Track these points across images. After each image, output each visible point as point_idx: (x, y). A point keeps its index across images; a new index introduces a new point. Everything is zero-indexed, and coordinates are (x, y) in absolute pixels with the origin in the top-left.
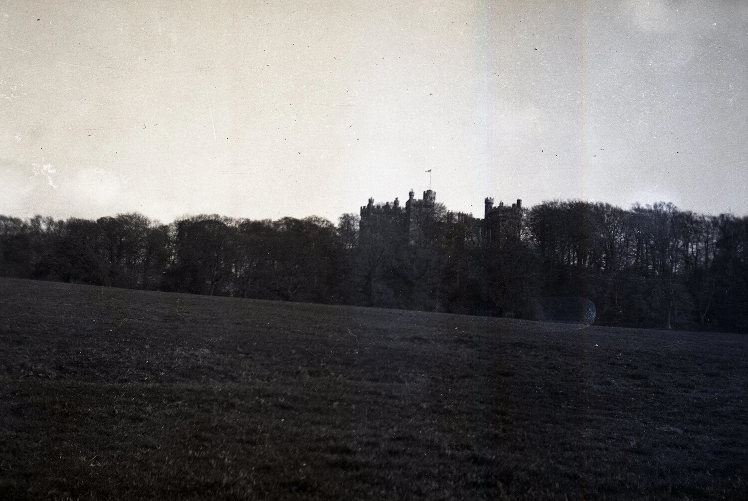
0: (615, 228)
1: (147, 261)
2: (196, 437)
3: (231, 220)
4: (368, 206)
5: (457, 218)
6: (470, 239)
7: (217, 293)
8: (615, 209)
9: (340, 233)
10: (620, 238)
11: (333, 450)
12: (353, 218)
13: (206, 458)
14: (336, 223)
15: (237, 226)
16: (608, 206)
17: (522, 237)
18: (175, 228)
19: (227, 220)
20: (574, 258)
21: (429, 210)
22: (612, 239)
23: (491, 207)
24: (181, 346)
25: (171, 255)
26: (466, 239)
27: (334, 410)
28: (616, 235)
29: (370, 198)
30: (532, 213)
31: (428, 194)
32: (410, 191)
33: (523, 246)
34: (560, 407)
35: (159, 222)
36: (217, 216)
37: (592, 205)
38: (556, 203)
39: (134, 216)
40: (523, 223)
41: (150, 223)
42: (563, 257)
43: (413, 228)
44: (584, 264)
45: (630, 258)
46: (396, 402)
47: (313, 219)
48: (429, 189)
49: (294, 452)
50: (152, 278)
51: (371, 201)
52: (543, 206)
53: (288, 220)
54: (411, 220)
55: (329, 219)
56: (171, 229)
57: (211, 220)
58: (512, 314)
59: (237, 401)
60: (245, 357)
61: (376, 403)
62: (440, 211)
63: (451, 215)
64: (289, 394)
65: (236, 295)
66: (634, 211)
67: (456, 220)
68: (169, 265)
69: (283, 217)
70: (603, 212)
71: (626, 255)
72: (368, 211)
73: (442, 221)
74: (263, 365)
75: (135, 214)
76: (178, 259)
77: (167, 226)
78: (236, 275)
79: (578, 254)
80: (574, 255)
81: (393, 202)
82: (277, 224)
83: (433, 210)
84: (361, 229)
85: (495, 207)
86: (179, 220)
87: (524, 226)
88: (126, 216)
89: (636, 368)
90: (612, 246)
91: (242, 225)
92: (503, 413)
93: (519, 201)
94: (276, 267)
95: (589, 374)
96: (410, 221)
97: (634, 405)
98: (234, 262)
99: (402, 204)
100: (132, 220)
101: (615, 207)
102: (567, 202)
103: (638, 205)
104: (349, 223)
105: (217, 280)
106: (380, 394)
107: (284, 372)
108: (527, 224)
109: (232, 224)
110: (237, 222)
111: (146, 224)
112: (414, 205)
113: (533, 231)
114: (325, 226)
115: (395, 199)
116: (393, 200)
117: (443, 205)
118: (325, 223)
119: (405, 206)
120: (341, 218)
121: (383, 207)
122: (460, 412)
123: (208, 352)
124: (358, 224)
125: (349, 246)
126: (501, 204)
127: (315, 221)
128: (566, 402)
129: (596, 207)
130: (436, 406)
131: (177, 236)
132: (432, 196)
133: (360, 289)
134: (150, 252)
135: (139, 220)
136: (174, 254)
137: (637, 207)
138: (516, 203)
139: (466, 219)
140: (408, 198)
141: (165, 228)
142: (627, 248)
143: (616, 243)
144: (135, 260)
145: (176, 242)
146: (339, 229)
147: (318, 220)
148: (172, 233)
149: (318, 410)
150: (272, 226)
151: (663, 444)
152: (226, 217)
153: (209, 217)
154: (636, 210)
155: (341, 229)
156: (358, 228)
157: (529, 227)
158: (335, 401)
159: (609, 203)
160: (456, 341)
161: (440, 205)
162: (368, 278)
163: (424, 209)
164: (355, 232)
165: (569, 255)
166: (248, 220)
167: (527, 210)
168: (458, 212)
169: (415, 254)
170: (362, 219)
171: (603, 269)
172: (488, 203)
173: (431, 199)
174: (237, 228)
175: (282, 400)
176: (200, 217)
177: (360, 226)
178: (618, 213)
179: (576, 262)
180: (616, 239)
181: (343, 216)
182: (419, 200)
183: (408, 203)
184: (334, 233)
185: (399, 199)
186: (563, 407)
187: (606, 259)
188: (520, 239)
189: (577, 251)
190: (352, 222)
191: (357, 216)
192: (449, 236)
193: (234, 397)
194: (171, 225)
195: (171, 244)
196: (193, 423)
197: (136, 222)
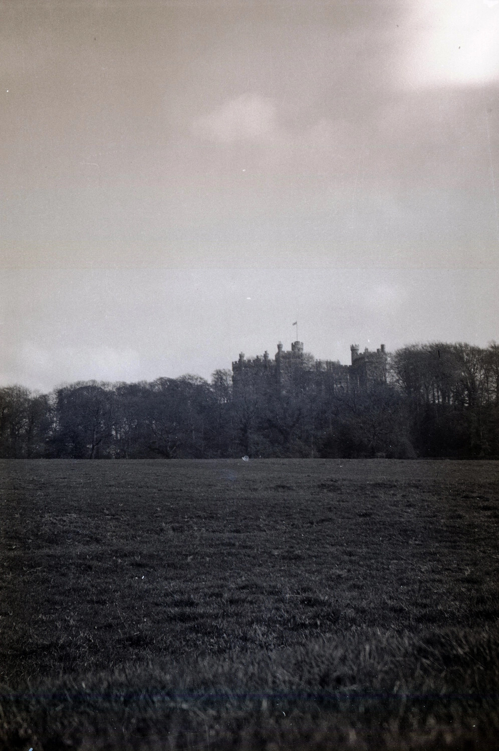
0: (475, 366)
1: (30, 431)
2: (48, 601)
3: (108, 385)
4: (239, 361)
5: (325, 366)
6: (339, 386)
7: (98, 457)
8: (473, 348)
9: (213, 388)
10: (480, 375)
11: (177, 604)
12: (225, 374)
13: (52, 622)
14: (210, 380)
15: (114, 390)
16: (466, 345)
17: (388, 380)
18: (55, 396)
19: (104, 385)
20: (438, 396)
21: (298, 360)
22: (472, 377)
23: (357, 353)
24: (49, 513)
25: (53, 422)
26: (335, 386)
27: (188, 564)
28: (476, 373)
29: (240, 353)
30: (396, 357)
31: (295, 345)
32: (278, 343)
33: (391, 389)
34: (407, 543)
35: (39, 391)
36: (94, 381)
37: (452, 345)
38: (417, 345)
39: (15, 388)
40: (388, 367)
41: (30, 393)
42: (428, 396)
43: (284, 379)
44: (449, 401)
45: (490, 394)
46: (248, 551)
47: (187, 378)
48: (296, 340)
49: (140, 608)
50: (36, 447)
51: (241, 356)
52: (406, 349)
53: (163, 380)
54: (282, 371)
55: (202, 376)
56: (51, 398)
57: (89, 386)
58: (384, 454)
59: (95, 563)
60: (111, 518)
61: (229, 554)
62: (308, 360)
63: (319, 364)
64: (145, 552)
65: (118, 456)
66: (490, 349)
67: (324, 369)
68: (51, 433)
69: (158, 377)
70: (462, 351)
71: (487, 390)
72: (240, 366)
73: (311, 370)
74: (128, 525)
75: (16, 386)
76: (59, 426)
77: (46, 395)
78: (117, 437)
79: (441, 392)
80: (438, 393)
81: (263, 355)
82: (152, 385)
83: (302, 360)
84: (234, 384)
85: (361, 354)
86: (59, 388)
87: (389, 369)
88: (7, 389)
89: (487, 500)
90: (473, 383)
91: (119, 389)
92: (350, 554)
93: (383, 346)
94: (154, 426)
95: (443, 509)
96: (280, 372)
97: (477, 536)
98: (113, 425)
99: (272, 357)
100: (13, 392)
101: (473, 346)
102: (428, 345)
103: (494, 342)
104: (222, 379)
105: (97, 444)
106: (234, 545)
107: (148, 530)
108: (392, 367)
109: (109, 388)
110: (114, 386)
111: (26, 395)
112: (283, 357)
113: (399, 373)
114: (199, 384)
115: (264, 353)
116: (262, 354)
117: (311, 355)
118: (199, 380)
119: (274, 358)
120: (214, 374)
121: (254, 361)
122: (310, 557)
123: (75, 516)
124: (231, 379)
125: (224, 401)
126: (366, 349)
127: (189, 379)
128: (414, 538)
129: (455, 348)
130: (287, 552)
131: (57, 404)
132: (299, 346)
133: (237, 441)
134: (32, 422)
135: (19, 391)
136: (56, 422)
137: (493, 345)
138: (380, 347)
139: (334, 367)
140: (277, 351)
141: (44, 398)
142: (488, 384)
143: (477, 380)
144: (18, 430)
145: (58, 410)
146: (213, 385)
147: (191, 378)
148: (53, 401)
149: (173, 566)
150: (148, 387)
151: (495, 572)
152: (103, 382)
153: (87, 383)
154: (492, 347)
155: (215, 385)
156: (231, 383)
157: (393, 370)
158: (190, 555)
159: (467, 343)
160: (319, 486)
161: (307, 355)
162: (244, 430)
163: (293, 360)
164: (228, 387)
165: (434, 394)
166: (124, 383)
167: (390, 354)
168: (326, 360)
169: (287, 403)
170: (234, 373)
171: (467, 405)
172: (354, 350)
173: (299, 350)
174: (114, 392)
175: (138, 559)
176: (78, 383)
177: (233, 381)
178: (476, 351)
179: (441, 400)
180: (476, 376)
181: (215, 373)
182: (287, 352)
183: (278, 355)
184: (208, 389)
185: (268, 352)
186: (410, 542)
187: (469, 395)
188: (386, 381)
189: (440, 390)
190: (224, 378)
191: (229, 370)
192: (318, 384)
193: (92, 559)
194: (50, 394)
195: (52, 412)
196: (48, 587)
197: (17, 394)
